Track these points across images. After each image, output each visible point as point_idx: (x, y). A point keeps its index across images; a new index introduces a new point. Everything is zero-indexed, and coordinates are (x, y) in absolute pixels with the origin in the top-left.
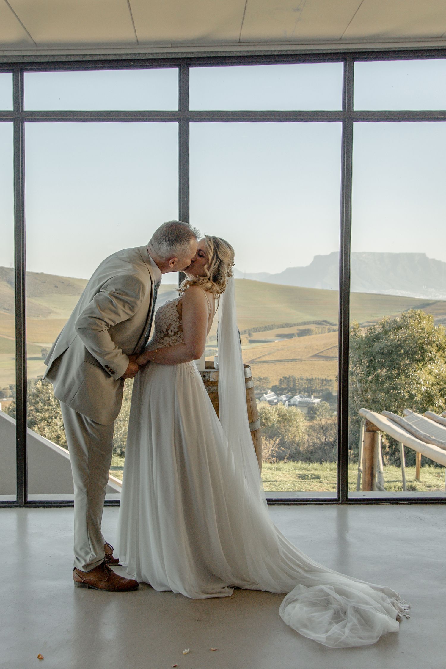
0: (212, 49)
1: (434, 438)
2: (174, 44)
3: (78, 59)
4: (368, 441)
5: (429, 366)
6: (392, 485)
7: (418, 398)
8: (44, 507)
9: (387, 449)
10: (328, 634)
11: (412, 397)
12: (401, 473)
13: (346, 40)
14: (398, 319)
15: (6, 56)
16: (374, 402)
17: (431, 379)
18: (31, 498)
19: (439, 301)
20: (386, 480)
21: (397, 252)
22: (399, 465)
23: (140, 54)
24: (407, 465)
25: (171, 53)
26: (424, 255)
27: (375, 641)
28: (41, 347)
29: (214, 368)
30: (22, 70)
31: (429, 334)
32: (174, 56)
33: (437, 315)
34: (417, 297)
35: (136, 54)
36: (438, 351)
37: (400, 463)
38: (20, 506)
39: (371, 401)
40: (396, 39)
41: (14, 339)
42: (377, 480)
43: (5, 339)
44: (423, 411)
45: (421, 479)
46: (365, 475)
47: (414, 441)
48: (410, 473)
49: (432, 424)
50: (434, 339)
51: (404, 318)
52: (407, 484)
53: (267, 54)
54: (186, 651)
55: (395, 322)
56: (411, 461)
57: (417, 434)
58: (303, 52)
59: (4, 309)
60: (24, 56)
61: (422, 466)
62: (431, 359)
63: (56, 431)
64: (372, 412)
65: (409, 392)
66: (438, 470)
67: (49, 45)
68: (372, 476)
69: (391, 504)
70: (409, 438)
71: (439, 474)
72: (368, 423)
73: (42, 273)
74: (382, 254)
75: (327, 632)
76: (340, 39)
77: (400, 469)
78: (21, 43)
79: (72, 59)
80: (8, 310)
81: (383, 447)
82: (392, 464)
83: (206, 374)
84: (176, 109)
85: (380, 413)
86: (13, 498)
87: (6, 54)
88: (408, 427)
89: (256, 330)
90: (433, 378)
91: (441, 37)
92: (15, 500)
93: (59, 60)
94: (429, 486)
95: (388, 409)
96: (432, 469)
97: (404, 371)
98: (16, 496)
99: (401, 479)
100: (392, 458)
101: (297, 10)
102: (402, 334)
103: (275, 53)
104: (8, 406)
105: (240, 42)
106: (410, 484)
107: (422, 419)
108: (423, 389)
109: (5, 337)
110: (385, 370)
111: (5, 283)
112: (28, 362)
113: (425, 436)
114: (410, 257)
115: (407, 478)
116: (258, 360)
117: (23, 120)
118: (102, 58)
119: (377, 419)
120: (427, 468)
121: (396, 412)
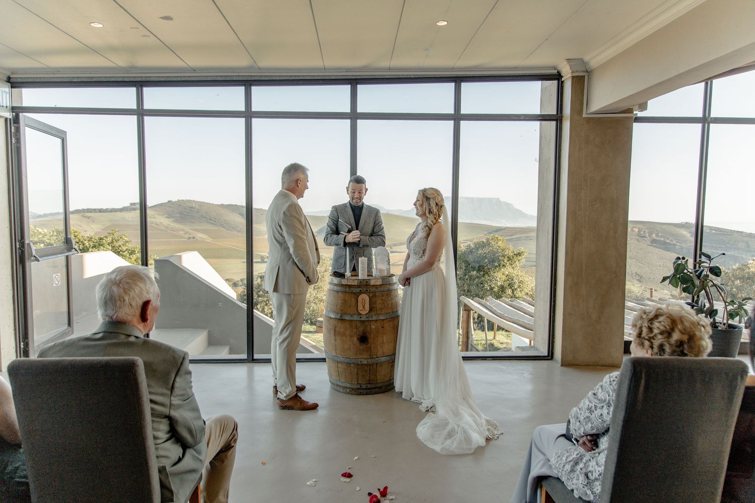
0: (372, 74)
1: (506, 315)
2: (348, 70)
3: (286, 78)
4: (465, 316)
5: (503, 270)
6: (479, 342)
7: (496, 289)
8: (265, 362)
9: (476, 320)
10: (444, 445)
11: (492, 289)
12: (484, 335)
13: (456, 69)
14: (484, 240)
15: (240, 76)
16: (468, 291)
17: (504, 277)
18: (256, 356)
19: (508, 228)
20: (475, 339)
21: (482, 197)
22: (483, 330)
23: (326, 76)
24: (488, 330)
25: (346, 75)
26: (499, 199)
27: (472, 451)
28: (260, 255)
29: (373, 276)
30: (251, 85)
31: (503, 250)
32: (348, 77)
33: (506, 236)
34: (494, 225)
35: (323, 76)
36: (508, 261)
37: (484, 329)
38: (249, 362)
39: (466, 291)
40: (488, 68)
41: (246, 251)
42: (470, 340)
43: (237, 250)
44: (498, 297)
45: (497, 338)
46: (463, 337)
47: (494, 317)
48: (490, 335)
49: (504, 306)
50: (506, 253)
51: (488, 240)
52: (488, 342)
53: (406, 77)
54: (356, 458)
55: (482, 242)
56: (491, 327)
57: (496, 313)
58: (430, 76)
59: (238, 231)
60: (252, 76)
61: (498, 330)
62: (504, 266)
63: (271, 309)
64: (468, 299)
65: (490, 286)
66: (508, 333)
67: (268, 69)
68: (468, 338)
69: (482, 360)
70: (491, 316)
71: (508, 335)
72: (465, 305)
73: (261, 209)
74: (473, 198)
75: (443, 444)
76: (453, 68)
77: (484, 333)
78: (250, 68)
79: (283, 78)
80: (240, 232)
81: (474, 319)
82: (479, 329)
83: (368, 281)
84: (349, 111)
85: (472, 299)
86: (244, 356)
87: (241, 74)
88: (490, 309)
89: (395, 245)
90: (505, 277)
91: (516, 68)
92: (246, 358)
93: (274, 79)
94: (502, 343)
95: (477, 296)
96: (504, 333)
97: (487, 272)
98: (246, 355)
99: (484, 338)
100: (479, 325)
101: (427, 50)
102: (486, 250)
103: (412, 77)
104: (240, 293)
105: (390, 69)
106: (490, 342)
107: (499, 303)
108: (499, 284)
109: (238, 249)
110: (475, 272)
111: (238, 215)
112: (254, 265)
113: (501, 314)
114: (490, 200)
115: (488, 338)
116: (396, 264)
117: (251, 117)
118: (302, 78)
119: (471, 303)
120: (501, 332)
121: (482, 298)
